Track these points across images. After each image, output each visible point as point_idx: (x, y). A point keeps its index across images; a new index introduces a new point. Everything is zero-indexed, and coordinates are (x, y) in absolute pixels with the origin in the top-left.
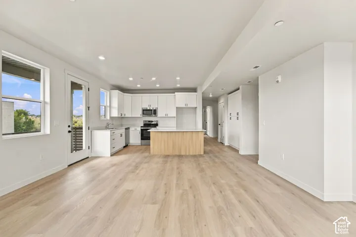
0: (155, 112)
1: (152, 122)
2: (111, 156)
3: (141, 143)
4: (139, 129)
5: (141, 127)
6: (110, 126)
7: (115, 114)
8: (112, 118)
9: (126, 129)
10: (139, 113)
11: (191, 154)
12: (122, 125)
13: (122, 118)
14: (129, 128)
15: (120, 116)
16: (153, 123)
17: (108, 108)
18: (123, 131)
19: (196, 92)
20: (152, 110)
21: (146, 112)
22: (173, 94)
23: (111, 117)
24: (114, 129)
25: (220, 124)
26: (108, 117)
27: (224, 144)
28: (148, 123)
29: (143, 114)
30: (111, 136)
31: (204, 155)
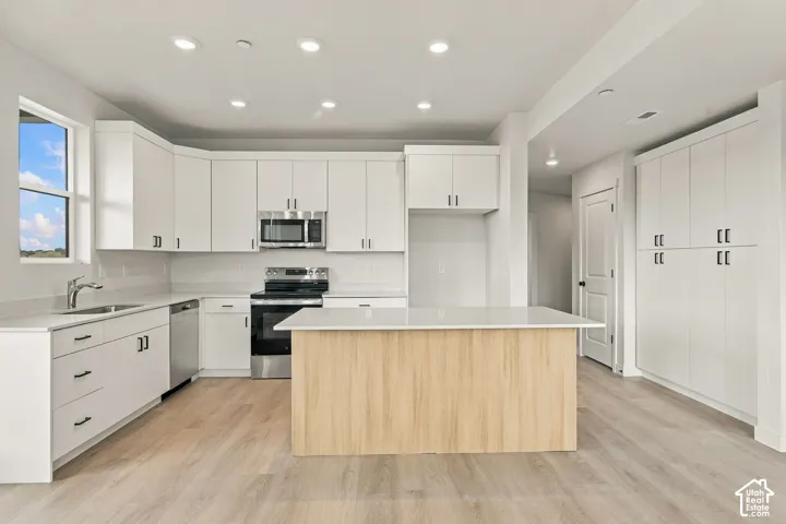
0: (314, 230)
1: (303, 272)
3: (254, 368)
4: (244, 306)
5: (253, 296)
6: (86, 299)
7: (120, 234)
8: (104, 256)
9: (178, 308)
10: (245, 236)
11: (511, 446)
12: (168, 289)
13: (162, 256)
14: (195, 303)
15: (149, 246)
16: (307, 277)
17: (86, 210)
18: (156, 321)
20: (302, 222)
21: (276, 230)
22: (398, 155)
23: (99, 253)
24: (113, 313)
25: (582, 284)
26: (84, 252)
27: (615, 371)
28: (284, 277)
29: (263, 240)
30: (53, 359)
31: (585, 455)
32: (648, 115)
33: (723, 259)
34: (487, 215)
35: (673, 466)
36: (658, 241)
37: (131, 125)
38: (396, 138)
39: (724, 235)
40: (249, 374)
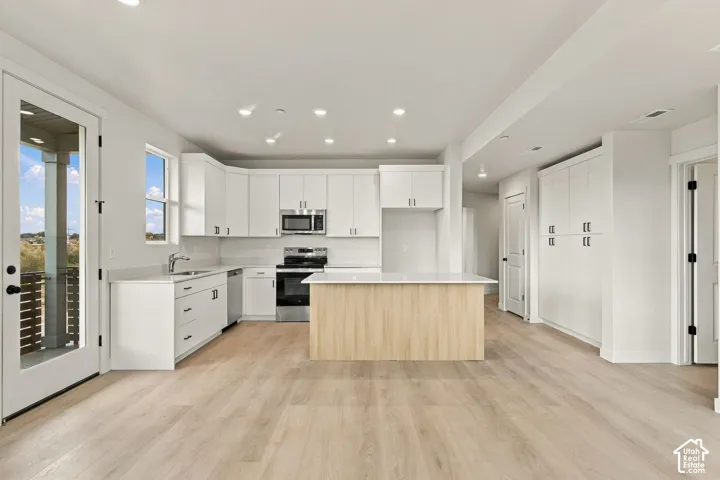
0: (319, 222)
1: (310, 251)
2: (178, 365)
3: (277, 315)
4: (272, 273)
5: (278, 267)
6: (179, 266)
7: (196, 226)
9: (232, 273)
10: (271, 226)
11: (444, 357)
12: (220, 263)
13: (219, 240)
14: (240, 270)
15: (212, 233)
16: (310, 254)
17: (175, 210)
18: (220, 281)
19: (442, 163)
20: (309, 217)
21: (292, 222)
22: (374, 171)
23: (184, 238)
24: (193, 276)
25: (505, 259)
26: (174, 238)
27: (525, 319)
28: (297, 254)
29: (284, 229)
30: (176, 299)
31: (488, 362)
32: (537, 149)
33: (587, 242)
34: (437, 211)
35: (542, 368)
36: (552, 229)
37: (204, 156)
38: (373, 159)
39: (587, 227)
40: (274, 319)
